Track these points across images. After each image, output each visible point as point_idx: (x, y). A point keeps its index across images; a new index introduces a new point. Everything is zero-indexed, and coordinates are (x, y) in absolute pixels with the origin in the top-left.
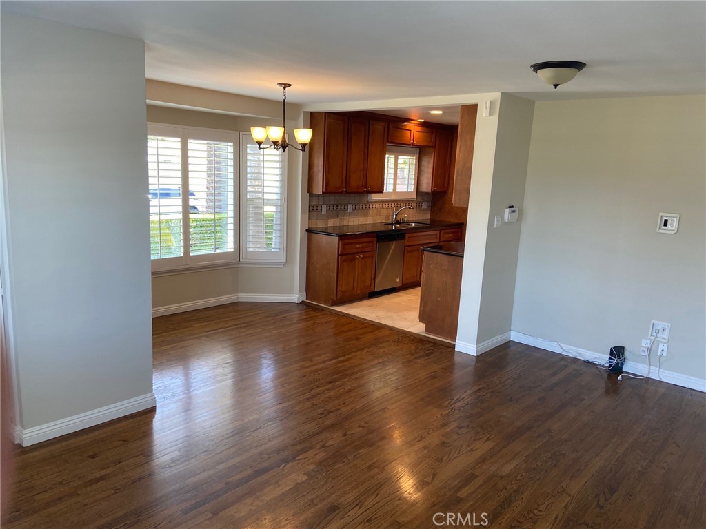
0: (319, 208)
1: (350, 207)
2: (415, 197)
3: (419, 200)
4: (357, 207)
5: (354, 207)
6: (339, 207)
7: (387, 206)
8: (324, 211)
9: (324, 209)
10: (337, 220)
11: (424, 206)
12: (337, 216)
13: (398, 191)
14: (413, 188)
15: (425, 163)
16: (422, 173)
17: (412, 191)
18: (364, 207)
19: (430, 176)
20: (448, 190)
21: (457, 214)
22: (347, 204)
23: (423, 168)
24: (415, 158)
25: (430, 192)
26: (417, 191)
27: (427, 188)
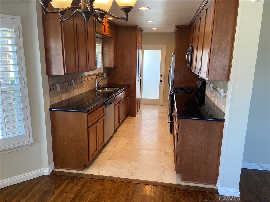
0: (54, 87)
1: (73, 82)
2: (102, 71)
4: (77, 82)
5: (75, 82)
6: (67, 84)
8: (58, 89)
9: (58, 87)
10: (67, 94)
11: (105, 76)
12: (67, 91)
14: (101, 65)
16: (105, 55)
17: (101, 67)
18: (81, 81)
22: (72, 80)
23: (105, 52)
24: (100, 45)
25: (112, 67)
26: (103, 67)
27: (110, 65)
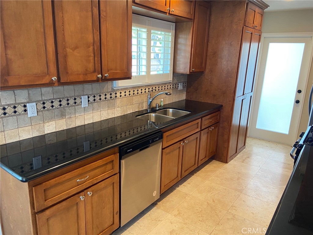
0: (20, 109)
1: (84, 99)
2: (171, 79)
3: (176, 81)
4: (97, 98)
5: (91, 99)
6: (64, 104)
7: (140, 91)
9: (32, 108)
10: (62, 121)
11: (180, 87)
12: (62, 116)
13: (152, 73)
14: (169, 69)
15: (181, 41)
16: (178, 52)
17: (168, 72)
18: (108, 96)
19: (188, 55)
20: (205, 71)
21: (214, 96)
23: (179, 46)
24: (170, 34)
25: (188, 74)
26: (174, 72)
27: (185, 69)
